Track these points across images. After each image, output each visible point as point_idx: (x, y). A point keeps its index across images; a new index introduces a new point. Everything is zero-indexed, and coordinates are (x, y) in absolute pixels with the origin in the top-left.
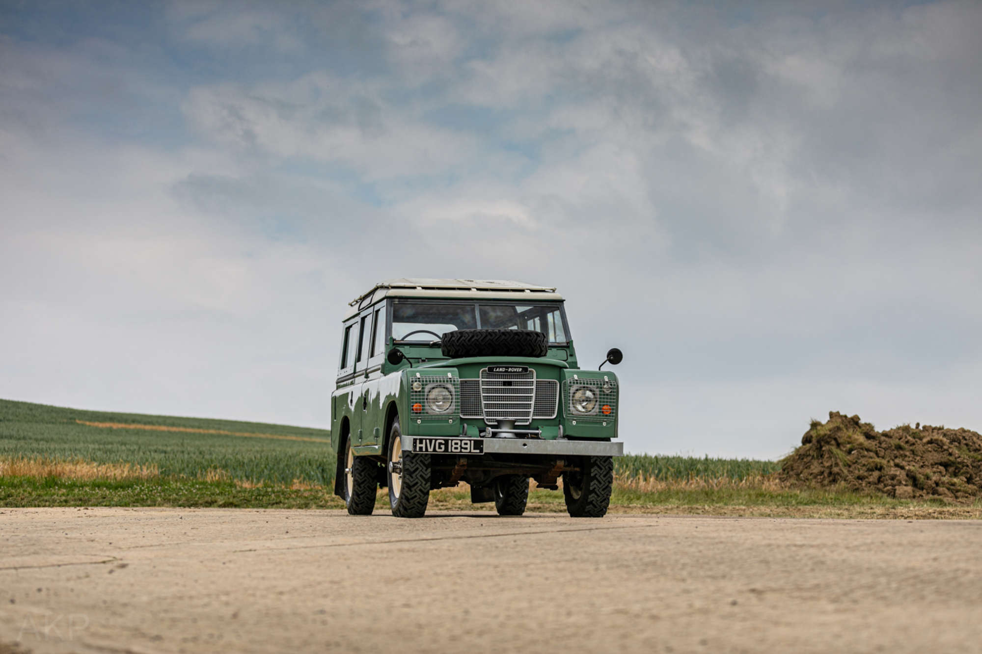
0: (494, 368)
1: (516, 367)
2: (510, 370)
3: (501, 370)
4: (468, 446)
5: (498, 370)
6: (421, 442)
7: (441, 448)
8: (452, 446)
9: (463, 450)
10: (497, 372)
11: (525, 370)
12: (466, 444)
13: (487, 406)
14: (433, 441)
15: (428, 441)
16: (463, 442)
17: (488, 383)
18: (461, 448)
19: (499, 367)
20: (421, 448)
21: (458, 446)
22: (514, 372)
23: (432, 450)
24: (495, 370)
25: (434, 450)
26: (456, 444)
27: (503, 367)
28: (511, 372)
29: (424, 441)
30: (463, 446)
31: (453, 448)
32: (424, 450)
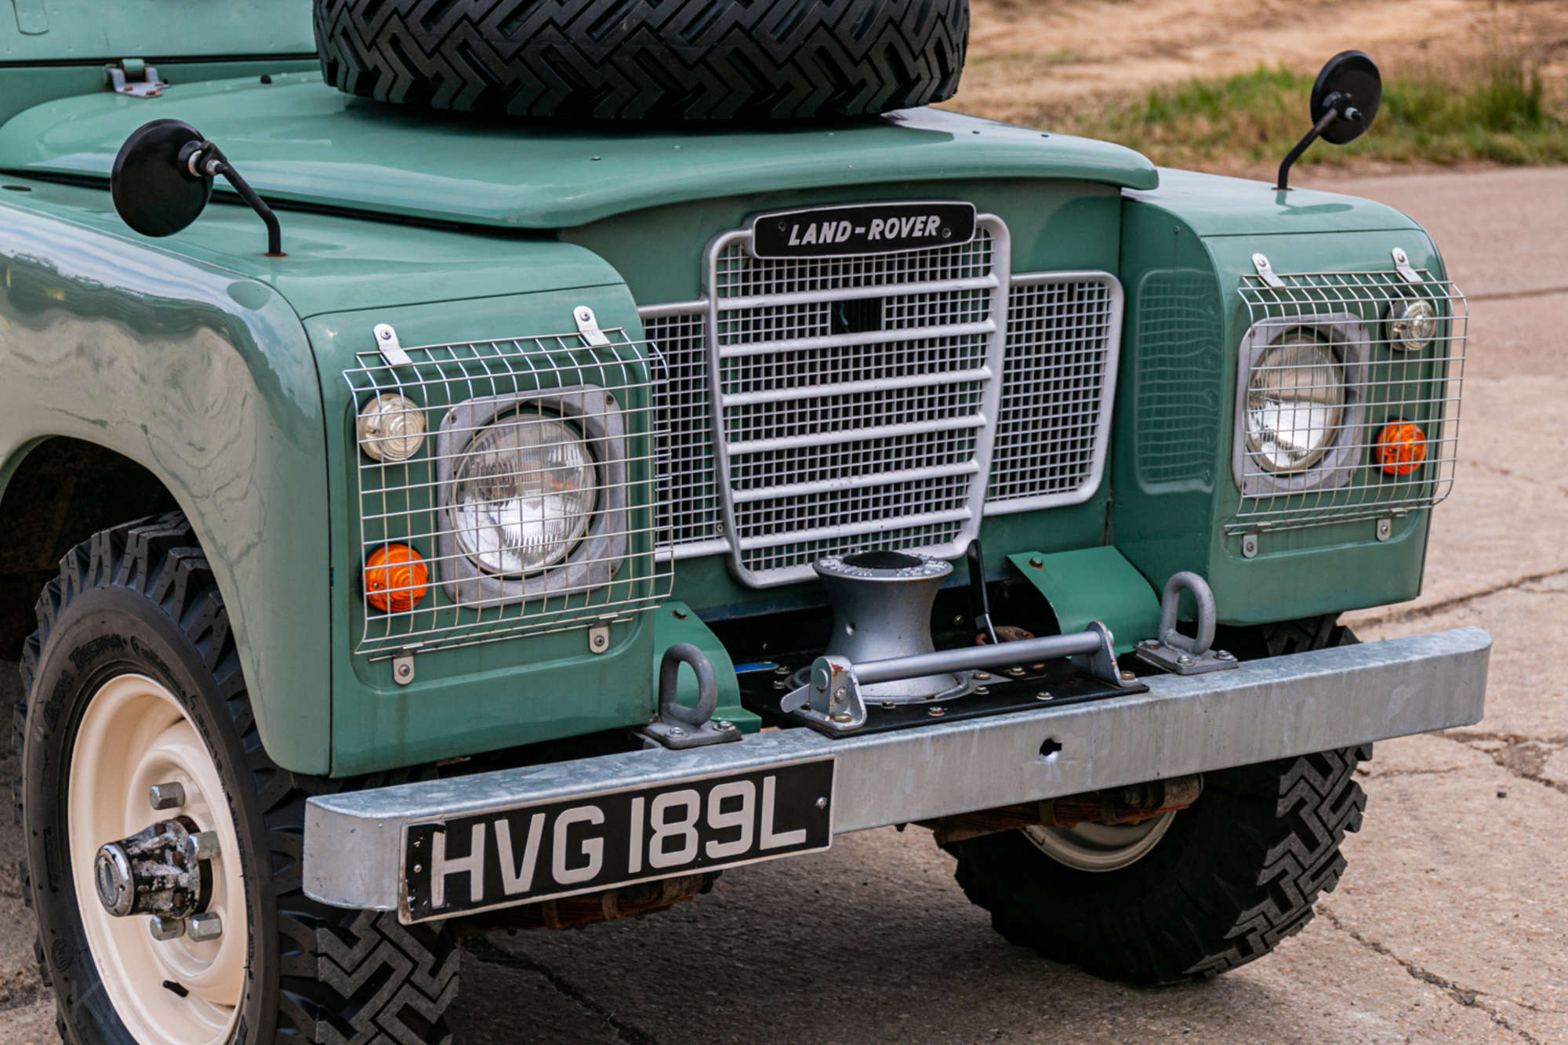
0: (790, 221)
1: (908, 212)
2: (877, 228)
3: (828, 232)
4: (744, 818)
5: (810, 236)
6: (458, 847)
7: (584, 861)
8: (649, 832)
9: (714, 849)
10: (810, 249)
11: (959, 223)
12: (732, 804)
13: (752, 470)
14: (538, 821)
15: (502, 827)
16: (717, 794)
17: (750, 324)
18: (705, 832)
19: (820, 219)
20: (457, 884)
21: (686, 827)
22: (898, 242)
23: (525, 883)
24: (793, 241)
25: (543, 879)
26: (675, 814)
27: (838, 216)
28: (883, 243)
29: (479, 832)
30: (717, 820)
31: (656, 843)
32: (477, 892)
